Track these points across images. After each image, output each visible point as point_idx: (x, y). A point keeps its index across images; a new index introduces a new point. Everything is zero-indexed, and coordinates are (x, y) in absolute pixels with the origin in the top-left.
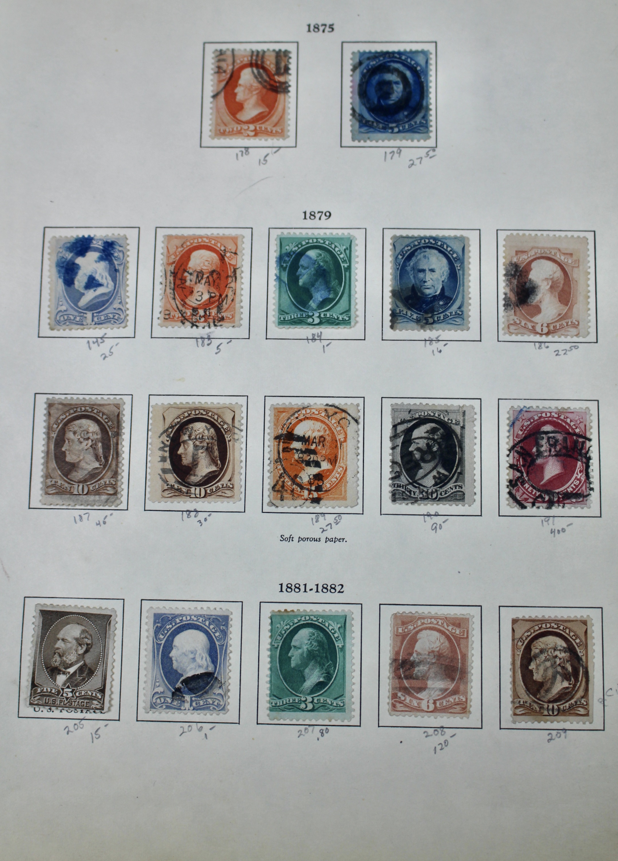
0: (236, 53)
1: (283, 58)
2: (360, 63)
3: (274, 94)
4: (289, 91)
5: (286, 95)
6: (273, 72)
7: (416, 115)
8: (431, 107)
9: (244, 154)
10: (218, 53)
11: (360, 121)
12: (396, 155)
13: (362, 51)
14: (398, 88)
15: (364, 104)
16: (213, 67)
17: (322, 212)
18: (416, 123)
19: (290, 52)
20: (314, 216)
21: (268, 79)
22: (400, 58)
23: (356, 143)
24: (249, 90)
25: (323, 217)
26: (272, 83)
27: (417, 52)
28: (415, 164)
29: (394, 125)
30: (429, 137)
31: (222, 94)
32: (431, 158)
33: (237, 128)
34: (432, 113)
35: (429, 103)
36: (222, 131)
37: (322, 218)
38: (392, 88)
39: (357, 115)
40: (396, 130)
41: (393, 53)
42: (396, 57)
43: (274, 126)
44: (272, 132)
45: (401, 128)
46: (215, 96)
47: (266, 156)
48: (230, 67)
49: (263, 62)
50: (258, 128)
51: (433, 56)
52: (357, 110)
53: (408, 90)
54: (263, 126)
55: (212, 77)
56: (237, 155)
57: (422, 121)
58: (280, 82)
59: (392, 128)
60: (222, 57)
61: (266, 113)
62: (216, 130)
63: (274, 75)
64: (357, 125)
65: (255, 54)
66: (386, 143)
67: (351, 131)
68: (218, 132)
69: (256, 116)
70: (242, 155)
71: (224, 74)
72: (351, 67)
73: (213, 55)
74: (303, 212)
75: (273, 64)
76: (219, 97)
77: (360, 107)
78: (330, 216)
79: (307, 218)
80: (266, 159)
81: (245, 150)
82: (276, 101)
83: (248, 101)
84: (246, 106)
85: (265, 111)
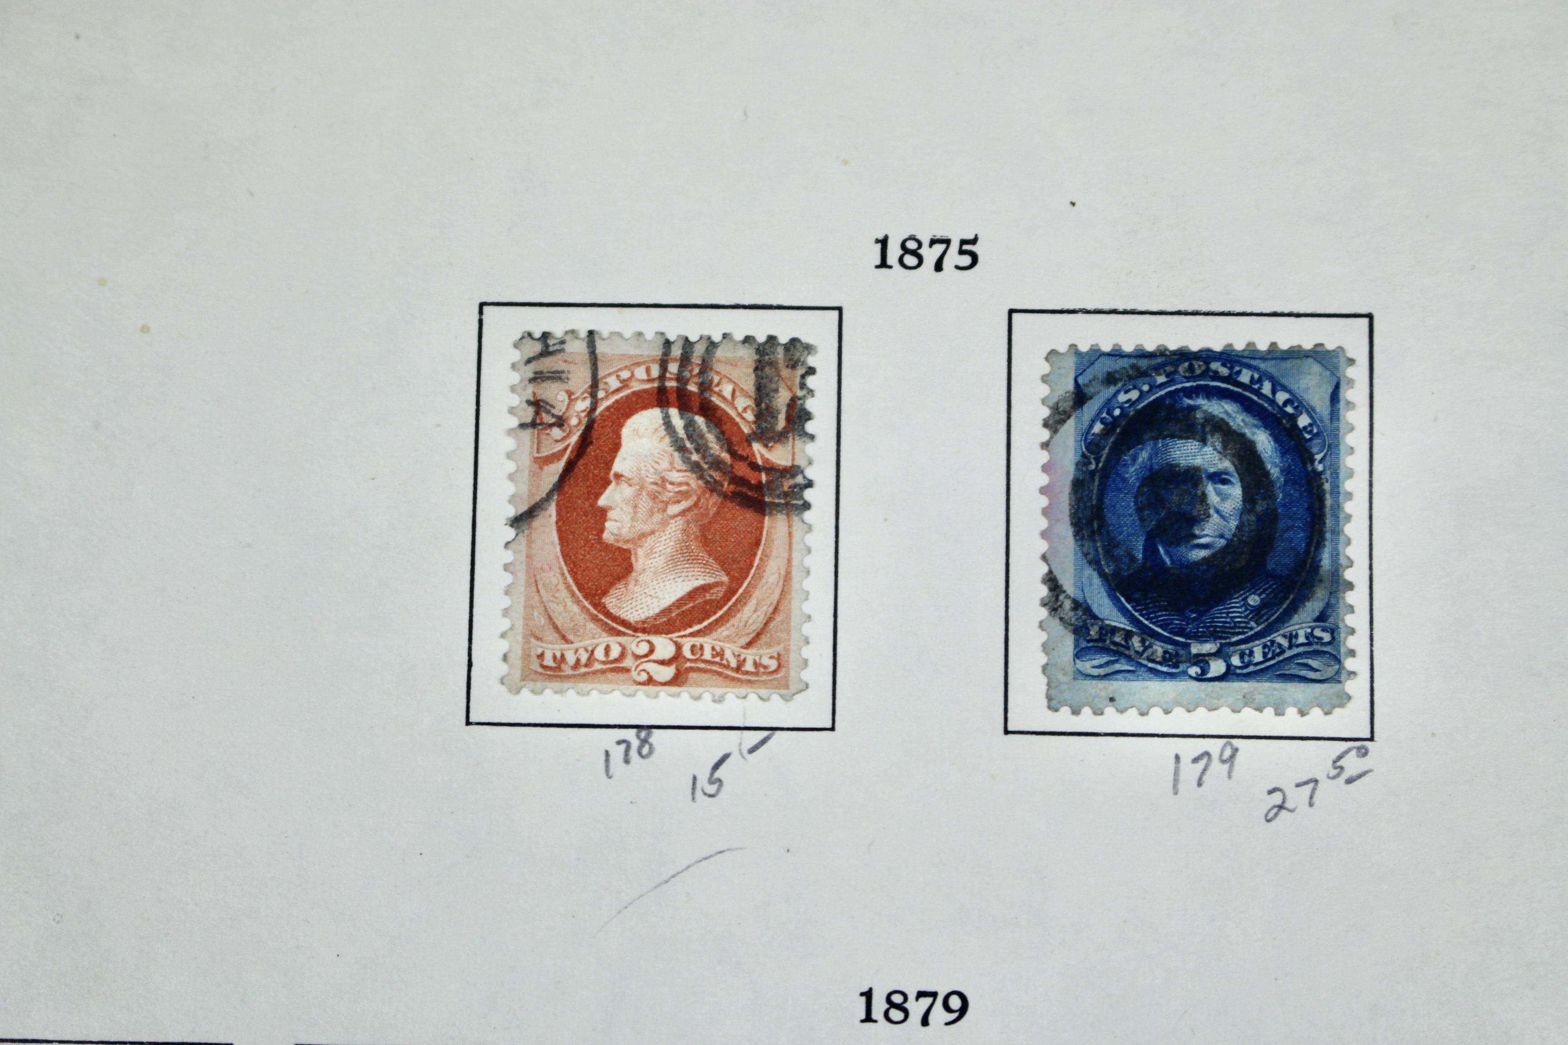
0: (601, 348)
1: (785, 373)
2: (1080, 397)
3: (750, 515)
4: (807, 506)
5: (795, 519)
6: (746, 430)
7: (1293, 609)
8: (1349, 575)
9: (633, 753)
10: (538, 347)
11: (1079, 631)
12: (1217, 769)
13: (1084, 347)
14: (1224, 497)
15: (1095, 563)
16: (515, 400)
17: (934, 995)
18: (1291, 637)
19: (809, 348)
20: (899, 1007)
21: (725, 456)
22: (1230, 379)
23: (1064, 720)
24: (654, 497)
25: (939, 1015)
26: (742, 470)
27: (1295, 354)
28: (1288, 805)
29: (1209, 647)
30: (1344, 699)
31: (552, 510)
32: (1349, 781)
33: (607, 649)
34: (1356, 598)
35: (1343, 561)
36: (549, 661)
37: (932, 1018)
38: (1204, 497)
39: (1068, 604)
40: (1217, 667)
41: (1207, 356)
42: (1216, 376)
43: (749, 645)
44: (741, 664)
45: (1236, 661)
46: (520, 521)
47: (717, 766)
48: (583, 405)
49: (705, 387)
50: (687, 652)
51: (1357, 373)
52: (1068, 585)
53: (1260, 507)
54: (707, 642)
55: (510, 444)
56: (607, 754)
57: (1318, 633)
58: (770, 469)
59: (1201, 660)
60: (547, 364)
61: (719, 593)
62: (526, 657)
63: (748, 440)
64: (1068, 642)
65: (676, 352)
66: (1179, 721)
67: (1045, 669)
68: (536, 666)
69: (680, 602)
70: (627, 761)
71: (556, 433)
72: (1045, 412)
73: (516, 356)
74: (862, 994)
75: (747, 395)
76: (537, 523)
77: (1079, 572)
78: (964, 1009)
79: (874, 1016)
80: (718, 774)
81: (638, 736)
82: (758, 543)
83: (649, 541)
84: (641, 561)
85: (717, 584)
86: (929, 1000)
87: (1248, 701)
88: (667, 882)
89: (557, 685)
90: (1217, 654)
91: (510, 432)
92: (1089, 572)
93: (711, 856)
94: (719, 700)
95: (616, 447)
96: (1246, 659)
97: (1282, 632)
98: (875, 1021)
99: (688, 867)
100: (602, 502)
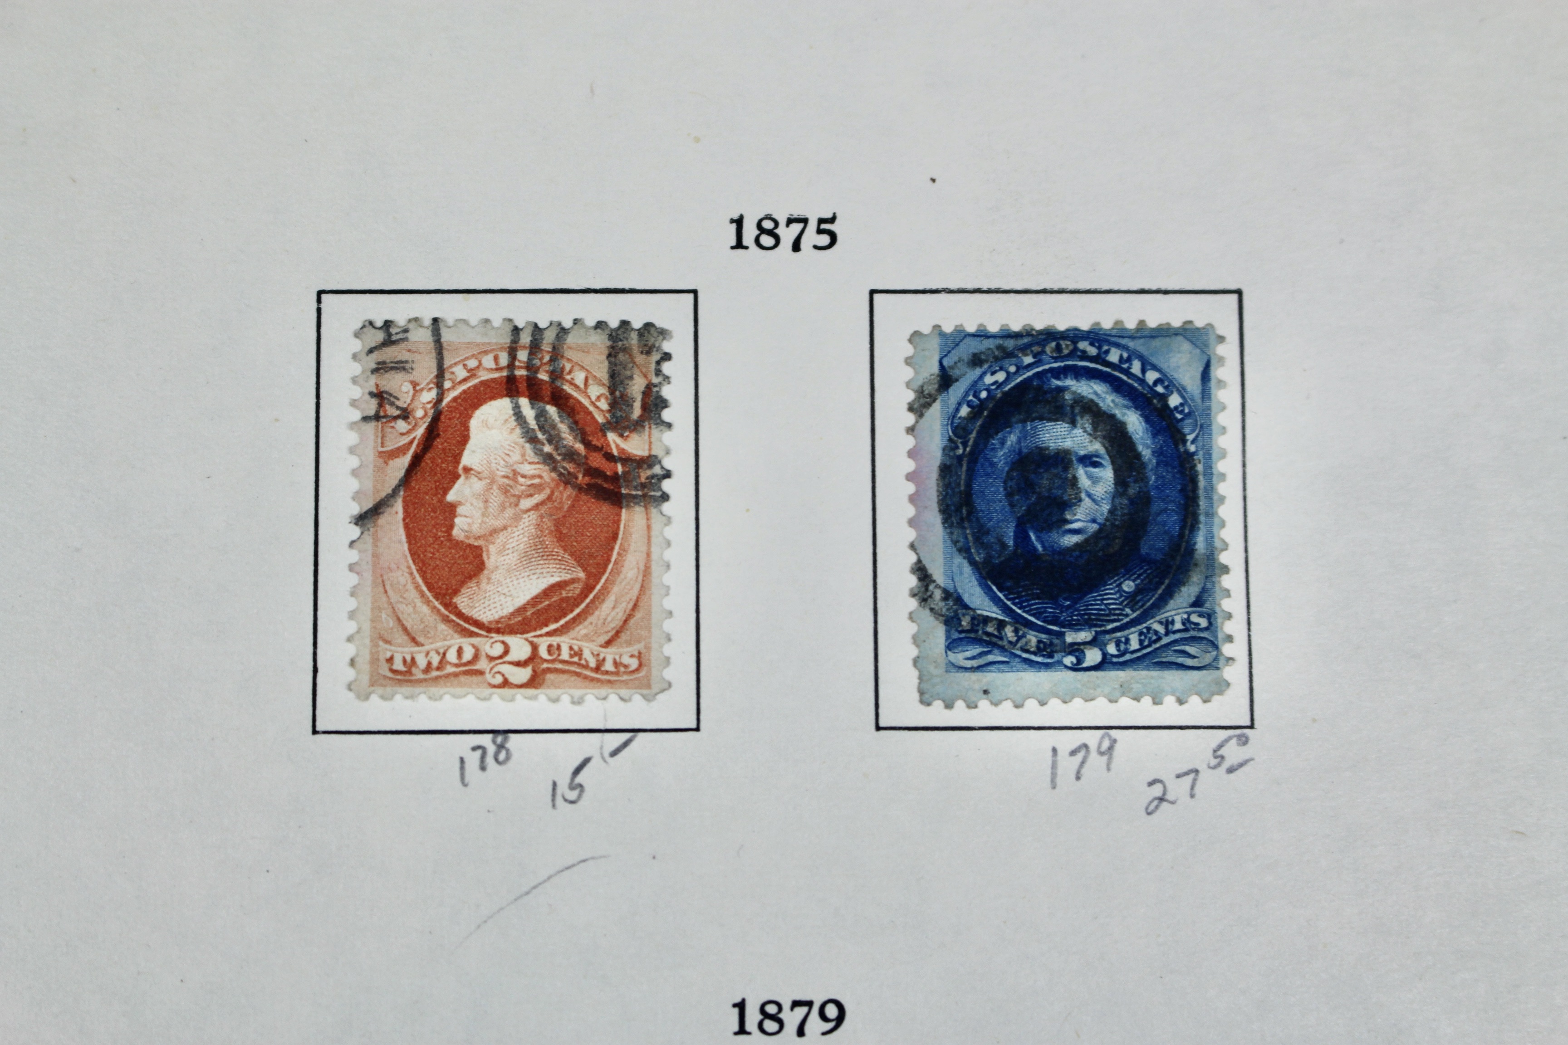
0: (447, 336)
1: (640, 359)
2: (946, 380)
3: (606, 508)
4: (665, 497)
5: (654, 511)
6: (600, 419)
7: (1169, 594)
8: (1224, 558)
9: (490, 759)
10: (380, 336)
11: (950, 622)
12: (1096, 761)
13: (948, 328)
14: (1095, 480)
15: (964, 551)
16: (357, 392)
17: (809, 1004)
18: (1168, 623)
19: (664, 333)
20: (774, 1018)
21: (579, 447)
22: (1098, 359)
23: (937, 715)
24: (505, 491)
25: (815, 1025)
26: (597, 461)
27: (1164, 332)
28: (1169, 797)
29: (1084, 636)
30: (1222, 686)
31: (398, 506)
32: (1231, 770)
33: (460, 651)
34: (1232, 582)
35: (1218, 544)
36: (398, 665)
37: (807, 1028)
38: (1075, 479)
39: (938, 594)
40: (1093, 656)
41: (1074, 335)
42: (1084, 356)
43: (608, 643)
44: (600, 664)
45: (1112, 649)
46: (365, 519)
47: (577, 771)
48: (429, 396)
49: (557, 375)
50: (543, 653)
51: (1228, 351)
52: (938, 574)
53: (1133, 489)
54: (564, 642)
55: (353, 438)
56: (462, 760)
57: (1194, 618)
58: (626, 459)
59: (1076, 649)
60: (390, 354)
61: (575, 590)
62: (374, 661)
63: (603, 430)
64: (939, 634)
65: (526, 339)
66: (1055, 712)
67: (916, 662)
68: (385, 670)
69: (535, 601)
70: (483, 768)
71: (401, 425)
72: (910, 396)
73: (357, 346)
74: (735, 1005)
75: (601, 383)
76: (382, 520)
77: (948, 560)
78: (840, 1019)
79: (748, 1028)
80: (579, 779)
81: (494, 742)
82: (615, 537)
83: (501, 538)
84: (492, 558)
85: (573, 581)
86: (805, 1010)
87: (1125, 690)
88: (527, 893)
89: (407, 690)
90: (1093, 643)
91: (353, 425)
92: (959, 560)
93: (573, 865)
94: (578, 702)
95: (464, 439)
96: (1122, 647)
97: (1158, 618)
98: (749, 1033)
99: (549, 878)
100: (451, 497)
